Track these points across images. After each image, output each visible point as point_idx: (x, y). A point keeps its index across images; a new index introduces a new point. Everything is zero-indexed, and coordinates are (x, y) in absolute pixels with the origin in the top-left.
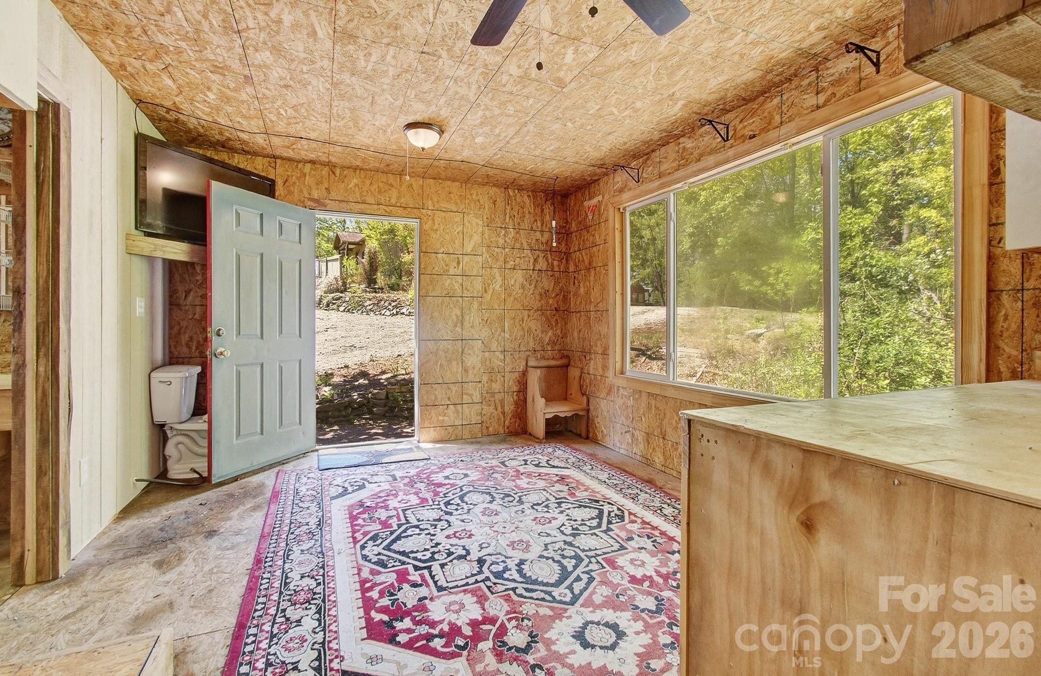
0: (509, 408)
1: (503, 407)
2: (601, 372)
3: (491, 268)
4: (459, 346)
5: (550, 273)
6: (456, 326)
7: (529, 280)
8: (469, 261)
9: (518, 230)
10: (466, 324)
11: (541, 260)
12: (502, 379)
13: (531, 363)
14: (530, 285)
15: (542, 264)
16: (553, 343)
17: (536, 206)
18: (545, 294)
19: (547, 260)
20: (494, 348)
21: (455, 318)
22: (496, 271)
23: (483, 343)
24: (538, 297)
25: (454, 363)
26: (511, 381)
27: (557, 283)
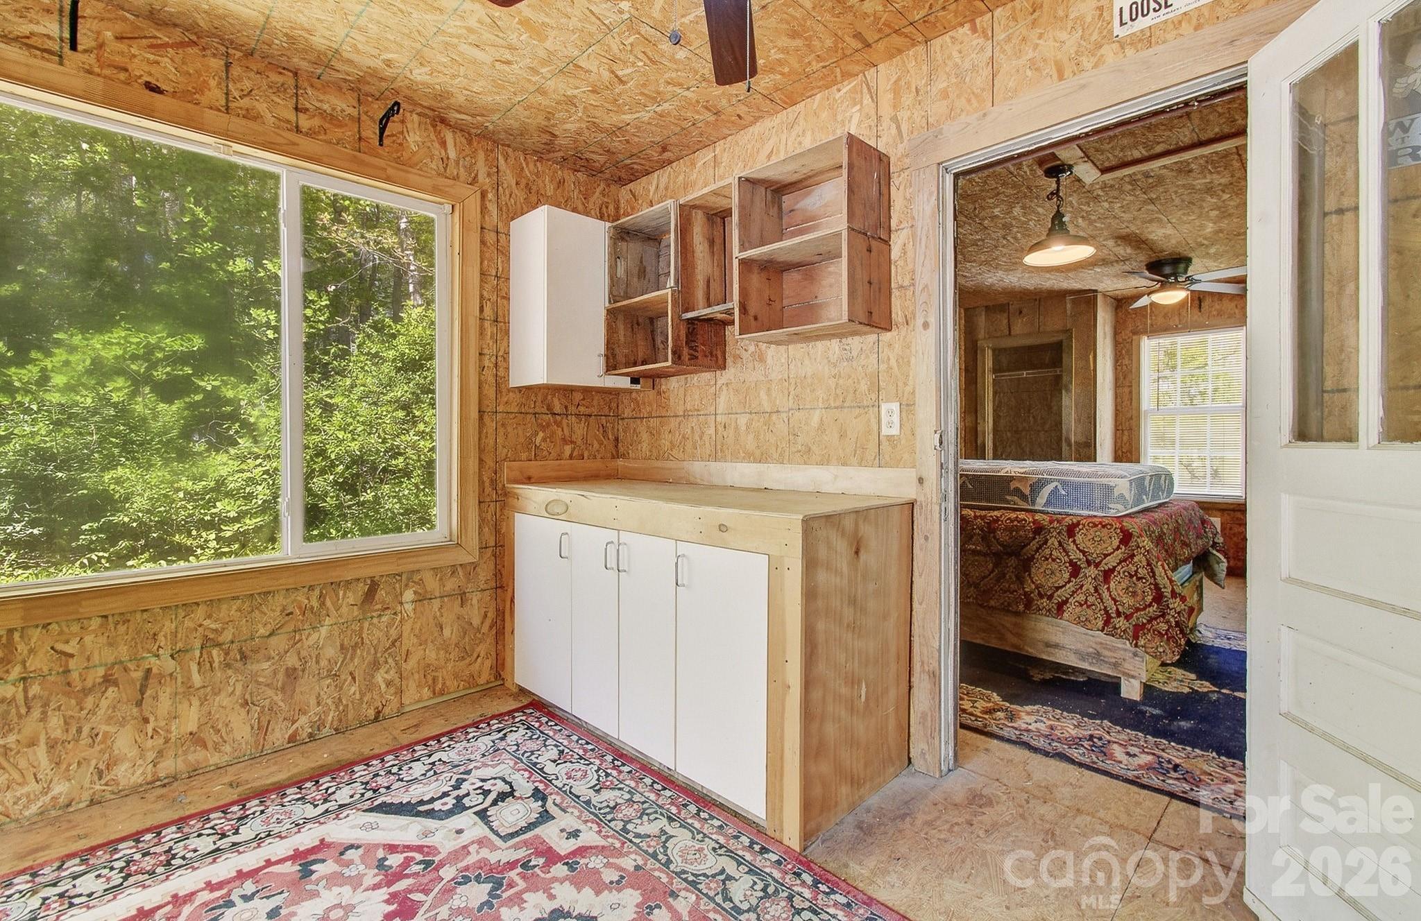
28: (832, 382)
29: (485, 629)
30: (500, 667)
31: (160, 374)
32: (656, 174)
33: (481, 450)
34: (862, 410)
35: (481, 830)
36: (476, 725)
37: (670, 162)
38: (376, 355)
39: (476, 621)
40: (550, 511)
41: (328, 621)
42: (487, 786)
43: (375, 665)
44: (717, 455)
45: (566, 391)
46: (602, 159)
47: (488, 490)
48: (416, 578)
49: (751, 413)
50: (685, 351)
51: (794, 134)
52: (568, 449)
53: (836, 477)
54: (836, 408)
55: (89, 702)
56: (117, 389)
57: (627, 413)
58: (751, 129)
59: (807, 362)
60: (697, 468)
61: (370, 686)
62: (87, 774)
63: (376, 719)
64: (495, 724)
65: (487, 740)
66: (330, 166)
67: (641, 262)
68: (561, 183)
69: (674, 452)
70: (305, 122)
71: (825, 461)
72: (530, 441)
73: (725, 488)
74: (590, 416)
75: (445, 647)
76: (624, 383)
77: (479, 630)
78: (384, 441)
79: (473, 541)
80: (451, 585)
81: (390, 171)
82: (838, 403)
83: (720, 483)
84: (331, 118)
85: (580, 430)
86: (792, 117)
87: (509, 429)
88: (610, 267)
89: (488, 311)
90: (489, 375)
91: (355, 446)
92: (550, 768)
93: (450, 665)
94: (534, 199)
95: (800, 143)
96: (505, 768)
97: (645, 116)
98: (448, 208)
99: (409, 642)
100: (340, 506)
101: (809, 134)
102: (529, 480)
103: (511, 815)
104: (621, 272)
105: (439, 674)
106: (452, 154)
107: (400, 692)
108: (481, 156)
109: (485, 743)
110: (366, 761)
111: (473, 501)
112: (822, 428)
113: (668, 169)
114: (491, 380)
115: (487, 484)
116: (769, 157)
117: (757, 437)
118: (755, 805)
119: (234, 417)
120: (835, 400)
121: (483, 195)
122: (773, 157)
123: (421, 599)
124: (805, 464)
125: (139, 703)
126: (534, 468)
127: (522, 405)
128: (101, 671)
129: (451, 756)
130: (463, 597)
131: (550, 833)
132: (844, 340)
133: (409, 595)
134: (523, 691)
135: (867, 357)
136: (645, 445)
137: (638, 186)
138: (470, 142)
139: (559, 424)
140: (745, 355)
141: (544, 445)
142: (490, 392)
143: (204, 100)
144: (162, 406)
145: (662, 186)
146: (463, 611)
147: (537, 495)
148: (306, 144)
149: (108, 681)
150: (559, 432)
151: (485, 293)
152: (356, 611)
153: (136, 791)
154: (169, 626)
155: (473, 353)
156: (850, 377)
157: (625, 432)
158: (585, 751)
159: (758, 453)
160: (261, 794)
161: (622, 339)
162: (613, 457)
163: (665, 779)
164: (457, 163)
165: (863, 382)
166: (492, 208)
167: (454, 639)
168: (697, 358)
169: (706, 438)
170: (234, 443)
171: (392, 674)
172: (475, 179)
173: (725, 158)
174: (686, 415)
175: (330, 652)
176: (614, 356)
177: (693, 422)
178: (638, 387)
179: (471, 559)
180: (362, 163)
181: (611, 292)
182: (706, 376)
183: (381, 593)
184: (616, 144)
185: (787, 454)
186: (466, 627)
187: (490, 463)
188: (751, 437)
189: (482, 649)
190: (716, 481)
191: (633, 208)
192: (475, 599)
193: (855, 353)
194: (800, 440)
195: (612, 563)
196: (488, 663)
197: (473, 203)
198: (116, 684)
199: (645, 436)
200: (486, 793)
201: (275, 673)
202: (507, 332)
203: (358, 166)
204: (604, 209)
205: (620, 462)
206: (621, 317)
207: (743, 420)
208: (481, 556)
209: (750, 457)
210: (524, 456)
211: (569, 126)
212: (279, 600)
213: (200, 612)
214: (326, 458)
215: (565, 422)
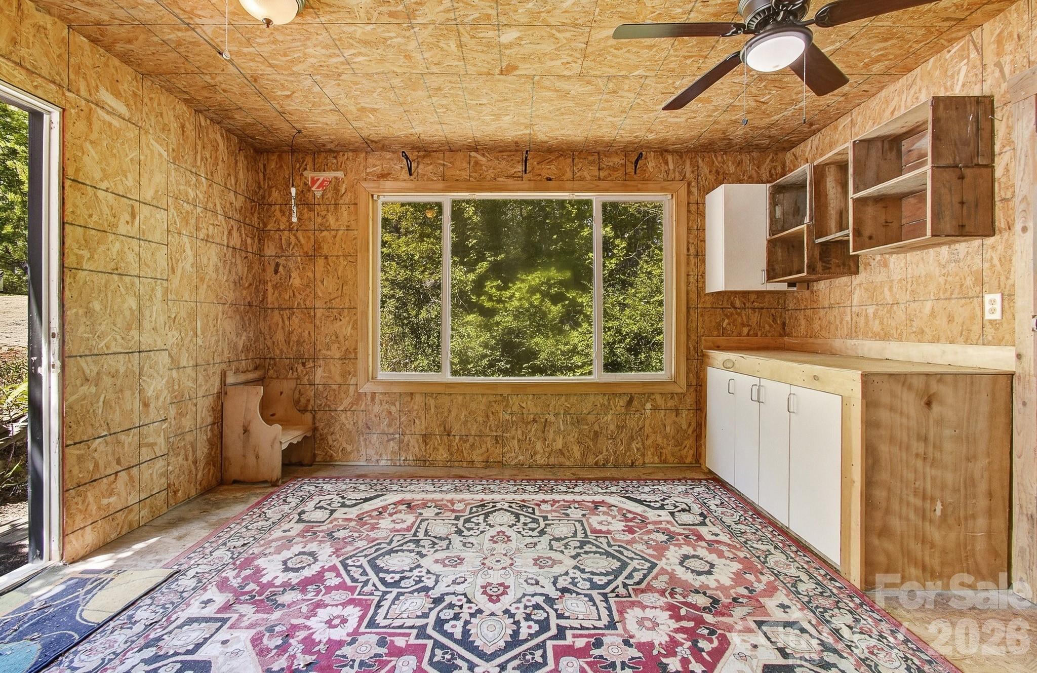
0: (202, 450)
1: (194, 451)
2: (339, 380)
3: (179, 233)
4: (136, 362)
5: (244, 254)
6: (129, 328)
7: (223, 259)
8: (148, 215)
9: (211, 182)
10: (147, 325)
11: (235, 233)
12: (194, 409)
13: (230, 379)
14: (225, 267)
15: (236, 241)
16: (246, 349)
17: (231, 153)
18: (238, 283)
19: (241, 235)
20: (184, 363)
21: (127, 313)
22: (186, 239)
23: (169, 354)
24: (232, 286)
25: (127, 393)
26: (202, 411)
27: (250, 268)
28: (942, 280)
29: (690, 431)
30: (699, 456)
31: (553, 291)
32: (809, 140)
33: (688, 330)
34: (967, 300)
35: (670, 518)
36: (679, 480)
37: (819, 130)
38: (650, 273)
39: (684, 427)
40: (726, 367)
41: (611, 412)
42: (677, 504)
43: (632, 439)
44: (853, 333)
45: (745, 294)
46: (767, 142)
47: (692, 352)
48: (653, 397)
49: (877, 305)
50: (819, 265)
51: (912, 91)
52: (745, 330)
53: (944, 352)
54: (946, 299)
55: (529, 427)
56: (536, 299)
57: (791, 306)
58: (879, 95)
59: (921, 265)
60: (837, 343)
61: (629, 449)
62: (528, 456)
63: (632, 466)
64: (689, 482)
65: (684, 488)
66: (614, 191)
67: (796, 204)
68: (740, 163)
69: (823, 333)
70: (603, 174)
71: (936, 340)
72: (719, 325)
73: (857, 357)
74: (762, 308)
75: (666, 437)
76: (783, 287)
77: (686, 432)
78: (653, 325)
79: (683, 382)
80: (671, 404)
81: (640, 186)
82: (948, 294)
83: (854, 354)
84: (614, 169)
85: (755, 318)
86: (910, 81)
87: (706, 318)
88: (770, 212)
89: (692, 250)
90: (693, 287)
91: (635, 328)
92: (713, 507)
93: (670, 448)
94: (721, 177)
95: (917, 98)
96: (689, 500)
97: (787, 113)
98: (670, 196)
99: (648, 430)
100: (627, 361)
101: (924, 91)
102: (718, 348)
103: (685, 518)
104: (778, 213)
105: (664, 451)
106: (671, 166)
107: (643, 455)
108: (688, 162)
109: (681, 488)
110: (625, 480)
111: (683, 359)
112: (933, 314)
113: (819, 134)
114: (694, 289)
115: (692, 348)
116: (892, 113)
117: (881, 323)
118: (834, 557)
119: (580, 312)
120: (944, 293)
121: (689, 184)
122: (896, 113)
123: (655, 408)
124: (919, 341)
125: (544, 432)
126: (721, 340)
127: (713, 303)
128: (532, 416)
129: (664, 489)
130: (677, 412)
131: (703, 530)
132: (952, 246)
133: (648, 406)
134: (710, 472)
135: (973, 258)
136: (802, 327)
137: (797, 150)
138: (681, 157)
139: (739, 314)
140: (873, 263)
141: (728, 328)
142: (694, 296)
143: (565, 178)
144: (553, 307)
145: (814, 147)
146: (677, 420)
147: (719, 357)
148: (603, 184)
149: (534, 420)
150: (739, 319)
151: (691, 241)
152: (623, 410)
153: (541, 467)
154: (553, 402)
155: (683, 276)
156: (957, 275)
157: (790, 318)
158: (737, 506)
159: (882, 333)
160: (583, 480)
161: (780, 258)
162: (781, 335)
163: (784, 532)
164: (674, 171)
165: (968, 278)
166: (695, 190)
167: (672, 433)
168: (829, 268)
169: (844, 322)
170: (580, 326)
171: (639, 446)
172: (685, 176)
173: (860, 120)
174: (831, 307)
175: (612, 427)
176: (774, 270)
177: (836, 312)
178: (795, 289)
179: (680, 391)
180: (627, 186)
181: (770, 229)
182: (844, 279)
183: (635, 403)
184: (774, 132)
185: (905, 334)
186: (679, 430)
187: (693, 337)
188: (877, 322)
189: (688, 443)
190: (850, 353)
191: (794, 166)
192: (684, 414)
193: (961, 256)
194: (914, 324)
195: (755, 398)
196: (691, 452)
197: (683, 191)
198: (536, 422)
199: (803, 322)
200: (676, 507)
201: (590, 431)
202: (704, 261)
203: (626, 189)
204: (773, 171)
205: (786, 339)
206: (779, 244)
207: (871, 310)
208: (688, 390)
209: (876, 336)
210: (715, 333)
211: (739, 133)
212: (592, 398)
213: (563, 398)
214: (621, 334)
215: (743, 312)
